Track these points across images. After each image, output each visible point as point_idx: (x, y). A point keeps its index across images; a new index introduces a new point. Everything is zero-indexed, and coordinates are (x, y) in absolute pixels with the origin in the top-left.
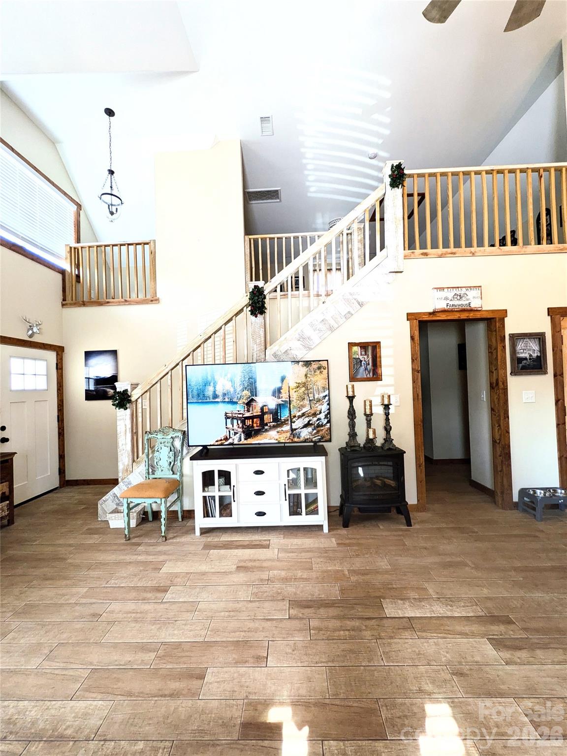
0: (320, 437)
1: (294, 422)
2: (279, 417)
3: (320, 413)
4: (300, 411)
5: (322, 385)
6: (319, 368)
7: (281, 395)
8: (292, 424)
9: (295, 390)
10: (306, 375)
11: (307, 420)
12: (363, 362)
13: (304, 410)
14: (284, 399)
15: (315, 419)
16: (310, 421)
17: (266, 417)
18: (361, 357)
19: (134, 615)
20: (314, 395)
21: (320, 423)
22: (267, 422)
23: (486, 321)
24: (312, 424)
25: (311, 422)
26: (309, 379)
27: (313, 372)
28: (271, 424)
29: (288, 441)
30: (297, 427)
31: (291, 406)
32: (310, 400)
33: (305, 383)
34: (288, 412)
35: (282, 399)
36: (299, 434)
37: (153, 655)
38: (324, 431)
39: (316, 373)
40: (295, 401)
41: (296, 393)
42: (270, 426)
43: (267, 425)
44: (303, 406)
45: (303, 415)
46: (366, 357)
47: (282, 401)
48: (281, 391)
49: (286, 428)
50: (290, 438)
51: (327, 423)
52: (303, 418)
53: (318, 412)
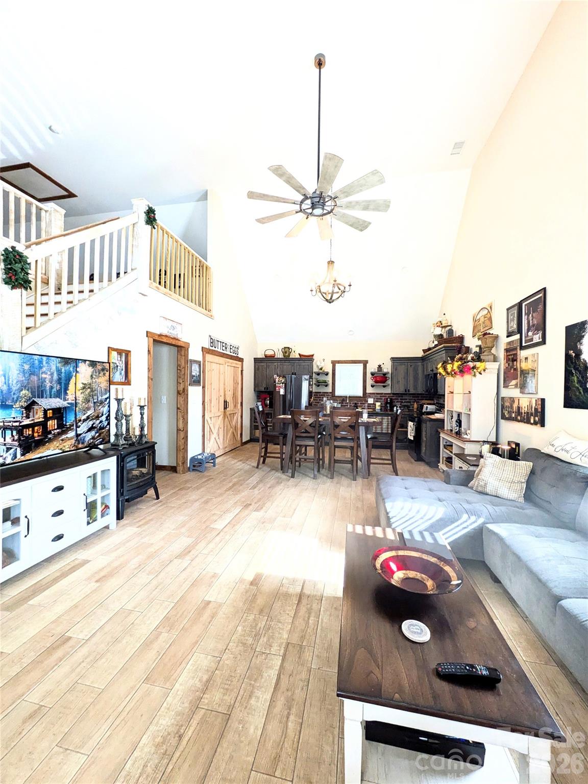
0: (101, 440)
1: (79, 427)
2: (64, 423)
3: (102, 415)
4: (85, 414)
5: (105, 387)
6: (103, 370)
7: (67, 397)
8: (78, 429)
9: (81, 391)
10: (92, 376)
11: (91, 423)
12: (119, 367)
13: (89, 413)
14: (70, 401)
15: (98, 421)
16: (94, 424)
17: (50, 423)
18: (117, 362)
20: (98, 397)
21: (102, 426)
22: (51, 429)
23: (176, 348)
24: (95, 428)
25: (94, 426)
26: (94, 381)
27: (98, 374)
28: (55, 431)
29: (73, 449)
30: (82, 432)
31: (77, 409)
32: (94, 403)
33: (90, 384)
34: (74, 416)
35: (68, 402)
36: (84, 439)
38: (105, 432)
39: (100, 375)
40: (81, 403)
41: (83, 395)
42: (54, 434)
43: (51, 433)
44: (88, 409)
45: (88, 418)
46: (121, 362)
47: (68, 403)
48: (67, 392)
49: (71, 434)
50: (74, 446)
51: (107, 425)
52: (87, 421)
53: (100, 415)
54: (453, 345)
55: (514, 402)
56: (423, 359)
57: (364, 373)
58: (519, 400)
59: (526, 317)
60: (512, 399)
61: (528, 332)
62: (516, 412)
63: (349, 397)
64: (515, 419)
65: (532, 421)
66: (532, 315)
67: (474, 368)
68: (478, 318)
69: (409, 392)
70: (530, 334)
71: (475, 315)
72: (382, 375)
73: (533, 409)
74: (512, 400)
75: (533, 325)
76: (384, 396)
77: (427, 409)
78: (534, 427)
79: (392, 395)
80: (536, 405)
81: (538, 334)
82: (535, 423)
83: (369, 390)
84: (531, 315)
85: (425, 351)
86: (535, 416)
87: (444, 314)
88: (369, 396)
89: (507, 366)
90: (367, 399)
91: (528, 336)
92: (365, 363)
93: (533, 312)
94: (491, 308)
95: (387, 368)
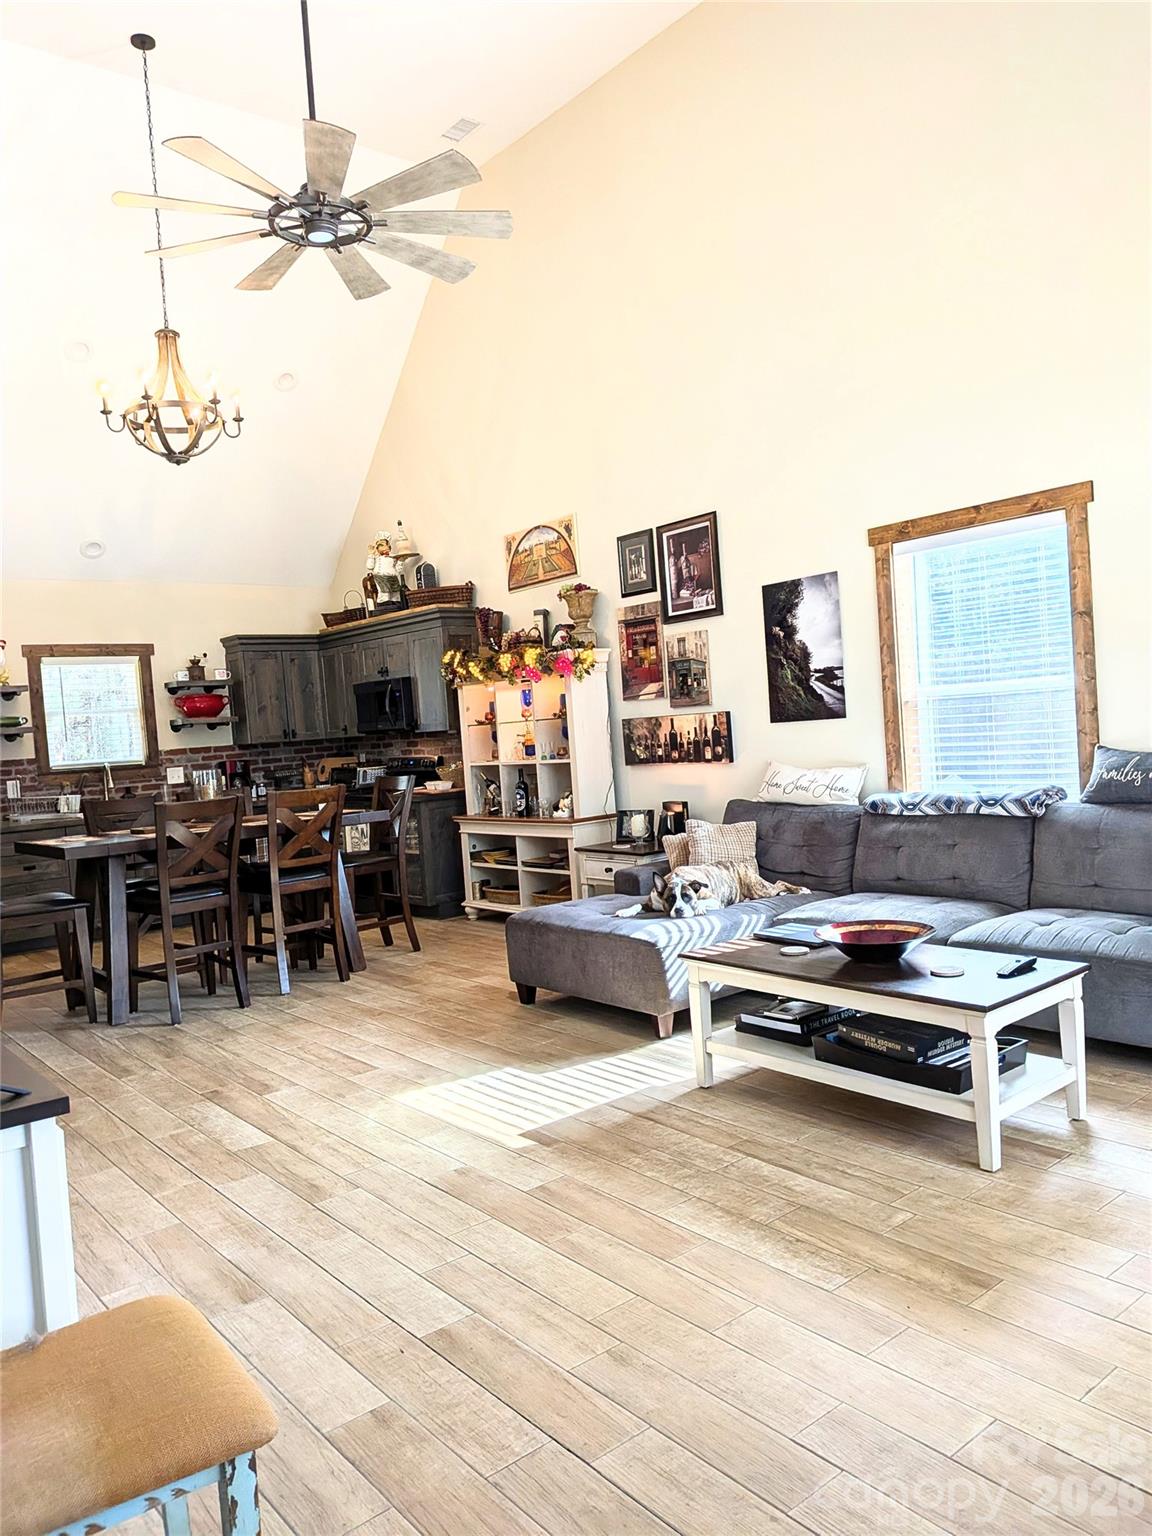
19: (548, 1315)
37: (573, 1237)
54: (455, 606)
55: (660, 725)
56: (321, 641)
57: (144, 687)
58: (672, 720)
59: (672, 560)
60: (654, 721)
61: (678, 591)
62: (666, 745)
63: (113, 769)
64: (667, 759)
65: (708, 755)
66: (686, 558)
67: (577, 660)
68: (525, 545)
69: (294, 736)
70: (684, 593)
71: (514, 539)
72: (202, 691)
73: (709, 734)
74: (655, 723)
75: (691, 578)
76: (215, 758)
77: (365, 778)
78: (715, 765)
79: (237, 751)
80: (715, 724)
81: (703, 595)
82: (717, 758)
83: (168, 741)
84: (683, 558)
85: (329, 619)
86: (715, 746)
87: (400, 524)
88: (172, 761)
89: (630, 656)
90: (162, 769)
91: (678, 596)
92: (145, 653)
93: (688, 553)
94: (568, 529)
95: (217, 670)
